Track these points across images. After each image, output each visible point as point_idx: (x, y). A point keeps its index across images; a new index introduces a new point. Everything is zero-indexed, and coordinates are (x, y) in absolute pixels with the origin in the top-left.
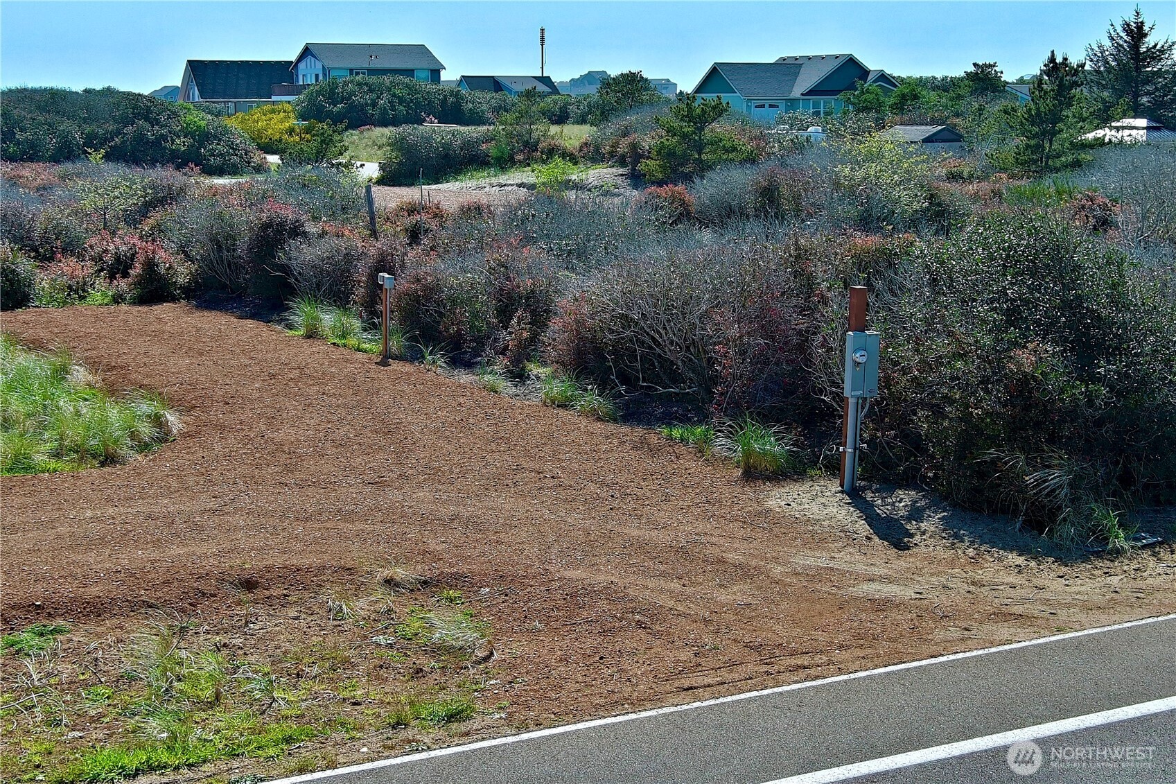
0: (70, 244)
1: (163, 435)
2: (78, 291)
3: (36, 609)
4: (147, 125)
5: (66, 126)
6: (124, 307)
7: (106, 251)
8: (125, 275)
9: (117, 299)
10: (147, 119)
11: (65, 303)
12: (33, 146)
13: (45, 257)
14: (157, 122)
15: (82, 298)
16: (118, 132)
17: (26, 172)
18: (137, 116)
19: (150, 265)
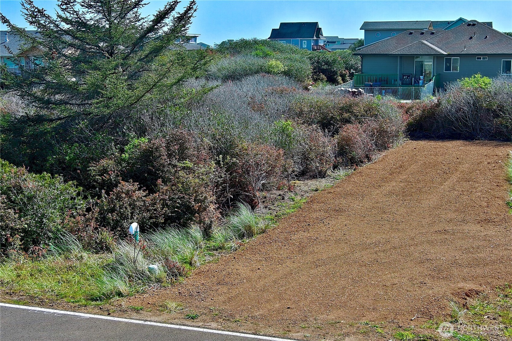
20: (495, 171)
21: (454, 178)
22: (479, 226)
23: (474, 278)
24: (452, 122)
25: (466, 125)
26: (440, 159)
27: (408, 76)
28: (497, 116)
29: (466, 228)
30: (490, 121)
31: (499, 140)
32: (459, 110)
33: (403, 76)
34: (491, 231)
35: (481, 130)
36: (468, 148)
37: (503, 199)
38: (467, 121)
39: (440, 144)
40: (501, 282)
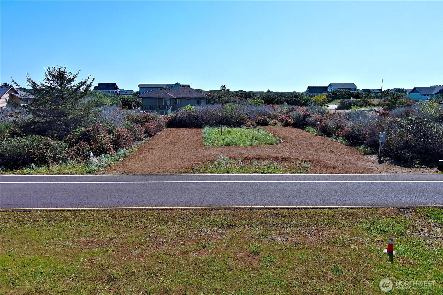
0: (276, 117)
1: (280, 143)
2: (276, 124)
3: (256, 158)
4: (297, 98)
5: (283, 98)
6: (282, 126)
7: (281, 118)
8: (283, 122)
9: (281, 125)
10: (297, 97)
11: (273, 125)
12: (277, 102)
13: (272, 119)
14: (299, 98)
15: (276, 125)
16: (292, 99)
17: (274, 106)
18: (295, 97)
19: (287, 120)
20: (198, 136)
21: (186, 138)
22: (196, 149)
23: (196, 161)
24: (182, 121)
25: (186, 122)
26: (180, 133)
27: (161, 106)
28: (197, 119)
29: (192, 150)
30: (194, 121)
31: (198, 127)
32: (184, 117)
33: (160, 106)
34: (200, 150)
35: (191, 124)
36: (188, 130)
37: (201, 143)
38: (186, 121)
39: (178, 129)
40: (204, 161)
